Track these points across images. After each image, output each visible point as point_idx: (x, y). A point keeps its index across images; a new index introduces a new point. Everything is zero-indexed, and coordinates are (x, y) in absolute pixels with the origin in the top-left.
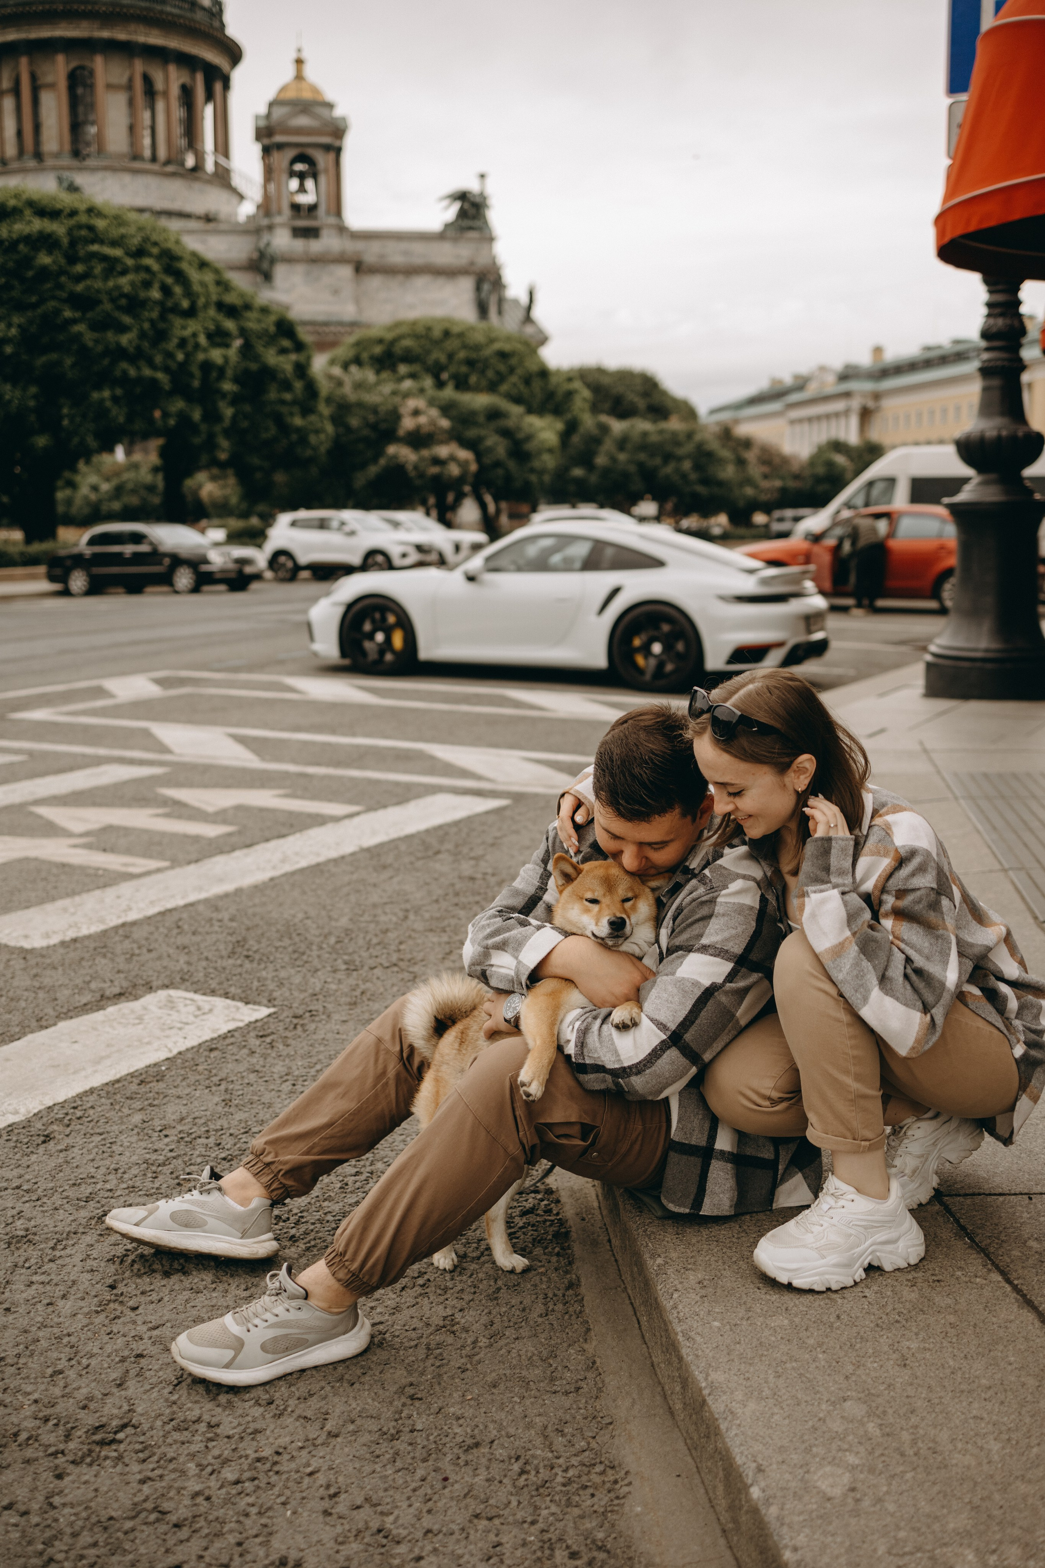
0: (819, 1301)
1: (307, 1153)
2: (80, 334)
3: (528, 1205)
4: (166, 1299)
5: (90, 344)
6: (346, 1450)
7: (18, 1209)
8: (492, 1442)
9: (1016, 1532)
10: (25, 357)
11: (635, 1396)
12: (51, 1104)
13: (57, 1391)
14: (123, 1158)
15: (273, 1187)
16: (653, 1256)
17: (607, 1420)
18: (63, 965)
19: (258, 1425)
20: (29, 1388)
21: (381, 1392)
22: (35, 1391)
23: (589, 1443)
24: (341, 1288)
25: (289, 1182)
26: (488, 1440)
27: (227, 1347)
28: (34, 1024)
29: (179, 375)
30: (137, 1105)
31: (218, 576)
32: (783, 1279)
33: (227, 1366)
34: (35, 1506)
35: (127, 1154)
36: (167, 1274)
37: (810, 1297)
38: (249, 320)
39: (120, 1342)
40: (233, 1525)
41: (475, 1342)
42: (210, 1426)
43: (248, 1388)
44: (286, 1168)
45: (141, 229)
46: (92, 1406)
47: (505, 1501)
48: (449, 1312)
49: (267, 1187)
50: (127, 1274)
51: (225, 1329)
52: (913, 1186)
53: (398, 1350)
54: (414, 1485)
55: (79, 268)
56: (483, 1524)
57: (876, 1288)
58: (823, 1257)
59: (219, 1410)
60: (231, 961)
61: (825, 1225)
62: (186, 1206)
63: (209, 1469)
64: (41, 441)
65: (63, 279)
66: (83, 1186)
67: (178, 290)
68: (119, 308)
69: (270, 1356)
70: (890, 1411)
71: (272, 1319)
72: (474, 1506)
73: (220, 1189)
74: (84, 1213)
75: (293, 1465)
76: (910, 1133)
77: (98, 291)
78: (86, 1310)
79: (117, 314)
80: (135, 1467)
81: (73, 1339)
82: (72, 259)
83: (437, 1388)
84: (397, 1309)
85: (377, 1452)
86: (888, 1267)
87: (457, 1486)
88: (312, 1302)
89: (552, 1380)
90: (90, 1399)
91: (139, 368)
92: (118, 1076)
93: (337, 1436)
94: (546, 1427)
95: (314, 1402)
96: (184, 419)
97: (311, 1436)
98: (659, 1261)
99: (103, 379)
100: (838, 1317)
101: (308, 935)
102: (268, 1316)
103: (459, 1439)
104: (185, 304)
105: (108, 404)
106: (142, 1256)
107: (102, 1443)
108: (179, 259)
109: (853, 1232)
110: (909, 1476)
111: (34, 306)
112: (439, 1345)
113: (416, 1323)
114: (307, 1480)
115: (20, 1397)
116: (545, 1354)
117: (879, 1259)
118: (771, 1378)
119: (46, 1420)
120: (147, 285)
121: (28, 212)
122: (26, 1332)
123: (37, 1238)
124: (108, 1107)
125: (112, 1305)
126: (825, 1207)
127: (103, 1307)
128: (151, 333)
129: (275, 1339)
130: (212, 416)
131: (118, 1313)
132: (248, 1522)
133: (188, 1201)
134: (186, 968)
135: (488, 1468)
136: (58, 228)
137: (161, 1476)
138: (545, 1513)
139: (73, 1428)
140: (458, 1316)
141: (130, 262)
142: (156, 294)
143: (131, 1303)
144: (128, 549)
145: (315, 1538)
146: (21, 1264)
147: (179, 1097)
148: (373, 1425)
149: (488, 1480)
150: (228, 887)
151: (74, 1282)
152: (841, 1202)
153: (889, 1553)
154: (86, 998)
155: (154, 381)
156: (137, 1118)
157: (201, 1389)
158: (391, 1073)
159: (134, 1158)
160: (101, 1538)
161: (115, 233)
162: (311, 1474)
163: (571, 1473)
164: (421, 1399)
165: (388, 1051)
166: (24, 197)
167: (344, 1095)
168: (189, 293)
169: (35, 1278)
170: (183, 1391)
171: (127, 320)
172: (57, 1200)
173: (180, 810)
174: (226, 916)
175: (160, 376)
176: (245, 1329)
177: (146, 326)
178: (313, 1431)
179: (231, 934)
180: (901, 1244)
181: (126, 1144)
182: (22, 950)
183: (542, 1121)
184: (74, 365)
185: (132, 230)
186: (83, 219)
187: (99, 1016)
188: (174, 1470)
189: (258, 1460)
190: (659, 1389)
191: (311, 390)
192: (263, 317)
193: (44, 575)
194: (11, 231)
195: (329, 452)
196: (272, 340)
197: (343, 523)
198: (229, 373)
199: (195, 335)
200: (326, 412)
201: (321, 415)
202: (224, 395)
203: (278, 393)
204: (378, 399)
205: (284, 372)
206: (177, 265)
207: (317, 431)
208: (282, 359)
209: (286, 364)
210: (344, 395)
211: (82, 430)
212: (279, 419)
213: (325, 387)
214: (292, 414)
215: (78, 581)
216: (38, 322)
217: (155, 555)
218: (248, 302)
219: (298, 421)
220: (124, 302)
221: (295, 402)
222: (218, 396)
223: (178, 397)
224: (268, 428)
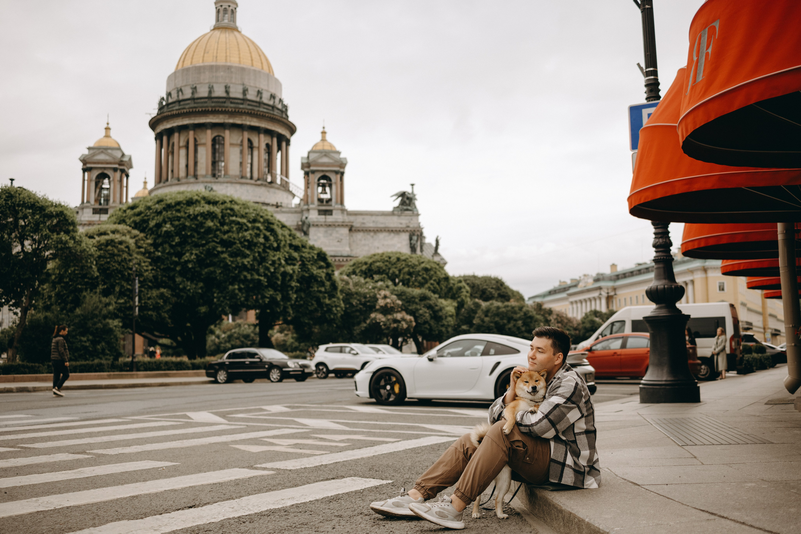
1: (435, 483)
2: (225, 258)
5: (230, 263)
7: (333, 512)
10: (198, 269)
15: (425, 494)
18: (306, 472)
24: (460, 500)
25: (430, 493)
28: (306, 483)
29: (271, 278)
30: (358, 497)
31: (291, 373)
33: (426, 512)
38: (304, 252)
44: (429, 488)
45: (254, 210)
49: (423, 494)
55: (226, 228)
64: (203, 309)
65: (218, 233)
67: (272, 238)
68: (244, 246)
69: (437, 516)
73: (408, 494)
77: (234, 239)
79: (243, 249)
82: (222, 224)
91: (252, 275)
92: (346, 492)
96: (273, 299)
98: (552, 497)
99: (235, 280)
102: (439, 505)
104: (275, 245)
105: (237, 291)
108: (273, 224)
111: (203, 245)
120: (258, 235)
121: (203, 202)
128: (258, 258)
129: (440, 512)
130: (286, 298)
133: (397, 499)
136: (216, 210)
141: (250, 225)
142: (262, 240)
144: (248, 360)
147: (371, 495)
154: (321, 479)
155: (259, 281)
158: (461, 458)
161: (243, 212)
165: (459, 451)
166: (201, 196)
167: (446, 465)
168: (277, 240)
171: (248, 252)
172: (344, 511)
173: (323, 440)
175: (262, 278)
177: (257, 255)
182: (287, 470)
183: (511, 440)
184: (220, 273)
185: (251, 211)
186: (229, 205)
187: (331, 482)
191: (334, 286)
192: (311, 251)
193: (205, 374)
194: (195, 210)
195: (342, 316)
196: (315, 262)
197: (352, 349)
198: (295, 278)
199: (279, 259)
200: (341, 297)
201: (338, 298)
202: (292, 288)
203: (318, 288)
204: (367, 291)
205: (321, 277)
206: (271, 226)
207: (336, 306)
208: (320, 271)
209: (321, 273)
210: (349, 289)
211: (223, 304)
212: (318, 300)
213: (340, 285)
214: (325, 298)
215: (222, 376)
216: (204, 252)
217: (262, 363)
218: (304, 244)
219: (327, 301)
220: (246, 243)
221: (325, 292)
222: (289, 289)
223: (270, 289)
224: (312, 304)
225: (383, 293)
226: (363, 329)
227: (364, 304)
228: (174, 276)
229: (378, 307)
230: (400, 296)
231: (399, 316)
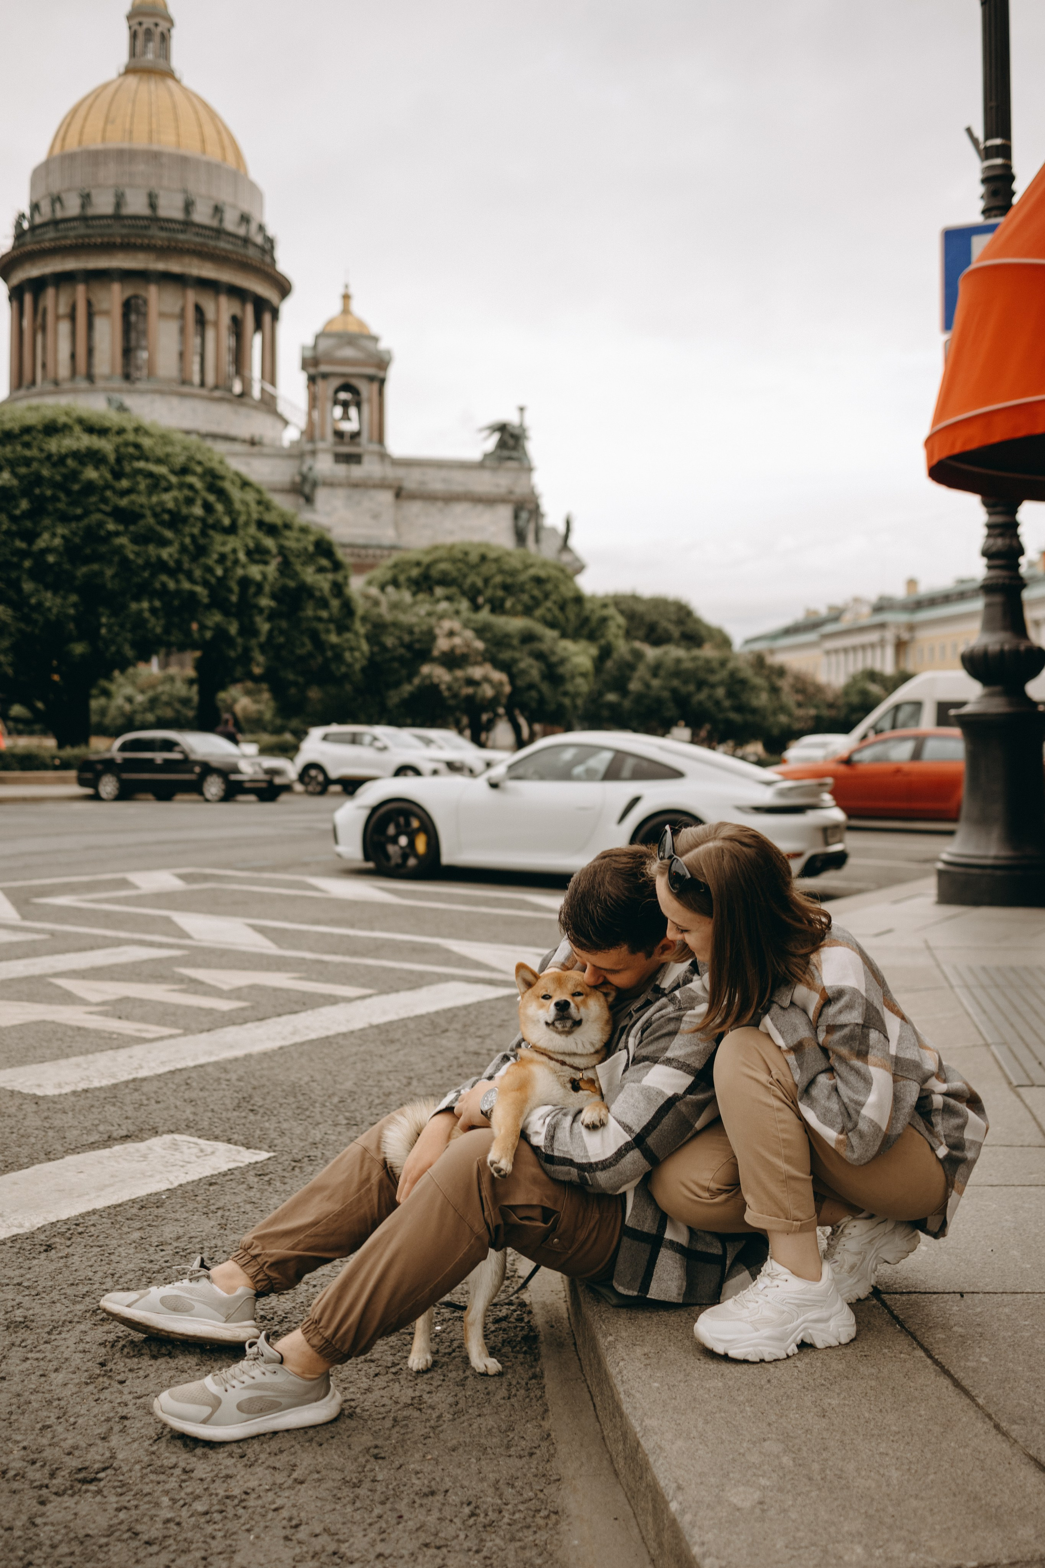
0: (753, 1369)
1: (293, 1248)
2: (122, 547)
3: (501, 1314)
4: (152, 1376)
5: (131, 556)
6: (310, 1493)
7: (17, 1301)
8: (447, 1491)
9: (904, 1533)
10: (66, 567)
11: (584, 1460)
12: (54, 1220)
13: (45, 1441)
14: (119, 1265)
15: (259, 1278)
16: (605, 1336)
17: (555, 1477)
18: (73, 1110)
19: (229, 1472)
20: (19, 1438)
21: (347, 1451)
22: (24, 1440)
23: (536, 1495)
24: (315, 1355)
25: (273, 1275)
26: (443, 1489)
27: (205, 1404)
28: (42, 1156)
29: (217, 589)
30: (137, 1224)
31: (247, 785)
32: (720, 1349)
33: (205, 1422)
34: (19, 1523)
35: (124, 1262)
36: (154, 1357)
37: (745, 1366)
38: (287, 538)
39: (106, 1407)
40: (200, 1545)
41: (440, 1417)
42: (185, 1471)
43: (222, 1444)
44: (271, 1260)
45: (185, 449)
46: (77, 1453)
47: (454, 1534)
48: (417, 1394)
49: (253, 1277)
50: (117, 1355)
51: (205, 1389)
52: (851, 1281)
53: (366, 1421)
54: (369, 1521)
55: (125, 484)
56: (431, 1552)
57: (807, 1360)
58: (757, 1330)
59: (195, 1459)
60: (235, 1114)
61: (760, 1302)
62: (175, 1292)
63: (182, 1502)
64: (79, 649)
65: (108, 493)
66: (81, 1286)
67: (220, 507)
68: (162, 523)
69: (245, 1416)
70: (805, 1449)
71: (248, 1381)
72: (424, 1537)
73: (208, 1277)
74: (79, 1307)
75: (260, 1502)
76: (846, 1231)
77: (142, 506)
78: (77, 1381)
79: (159, 528)
80: (113, 1499)
81: (63, 1403)
82: (117, 475)
83: (400, 1450)
84: (369, 1390)
85: (339, 1495)
86: (819, 1344)
87: (410, 1523)
88: (287, 1367)
89: (508, 1447)
90: (76, 1447)
91: (178, 581)
92: (120, 1202)
93: (302, 1483)
94: (498, 1482)
95: (284, 1457)
96: (221, 632)
97: (278, 1481)
98: (610, 1338)
99: (143, 591)
100: (769, 1381)
101: (312, 1095)
102: (245, 1378)
103: (416, 1488)
104: (227, 521)
105: (147, 615)
106: (132, 1342)
107: (84, 1481)
108: (222, 478)
109: (786, 1309)
110: (814, 1494)
111: (78, 518)
112: (406, 1418)
113: (386, 1401)
114: (271, 1515)
115: (10, 1445)
116: (504, 1427)
117: (811, 1335)
118: (700, 1424)
119: (33, 1463)
120: (190, 501)
121: (77, 429)
122: (19, 1395)
123: (34, 1324)
124: (109, 1225)
125: (101, 1379)
126: (761, 1286)
127: (93, 1379)
128: (191, 548)
129: (250, 1400)
130: (248, 630)
131: (106, 1385)
132: (214, 1543)
133: (178, 1288)
134: (191, 1117)
135: (440, 1510)
136: (106, 445)
137: (136, 1507)
138: (489, 1544)
139: (57, 1469)
140: (426, 1397)
141: (174, 479)
142: (198, 511)
143: (119, 1378)
144: (159, 757)
145: (274, 1557)
146: (18, 1343)
147: (177, 1220)
148: (338, 1476)
149: (439, 1519)
150: (239, 1053)
151: (67, 1359)
152: (776, 1282)
153: (787, 1547)
154: (94, 1138)
155: (192, 594)
156: (136, 1235)
157: (179, 1443)
158: (374, 1181)
159: (131, 1266)
160: (78, 1550)
161: (161, 451)
162: (276, 1510)
163: (517, 1516)
164: (383, 1458)
165: (373, 1160)
168: (230, 510)
169: (30, 1355)
170: (163, 1444)
171: (168, 534)
172: (55, 1295)
173: (195, 986)
174: (234, 1077)
175: (198, 589)
176: (223, 1389)
177: (187, 540)
178: (280, 1478)
179: (237, 1092)
180: (832, 1323)
181: (123, 1254)
182: (34, 1096)
183: (506, 1203)
184: (114, 577)
185: (177, 449)
186: (130, 437)
187: (106, 1152)
188: (149, 1502)
189: (227, 1497)
190: (608, 1456)
191: (348, 608)
192: (302, 536)
193: (74, 780)
194: (59, 446)
195: (363, 670)
196: (310, 559)
197: (375, 739)
198: (267, 589)
199: (234, 551)
200: (362, 630)
201: (356, 634)
202: (261, 610)
203: (315, 610)
204: (414, 620)
205: (321, 590)
206: (220, 483)
207: (352, 649)
208: (319, 577)
209: (323, 582)
210: (380, 616)
211: (119, 639)
212: (315, 636)
213: (361, 607)
214: (328, 631)
215: (108, 786)
216: (81, 533)
217: (186, 763)
218: (288, 522)
219: (334, 638)
220: (166, 517)
221: (331, 620)
222: (255, 611)
223: (215, 611)
224: (303, 645)
225: (447, 624)
226: (406, 695)
227: (409, 647)
228: (18, 580)
229: (436, 653)
230: (481, 631)
231: (477, 672)
